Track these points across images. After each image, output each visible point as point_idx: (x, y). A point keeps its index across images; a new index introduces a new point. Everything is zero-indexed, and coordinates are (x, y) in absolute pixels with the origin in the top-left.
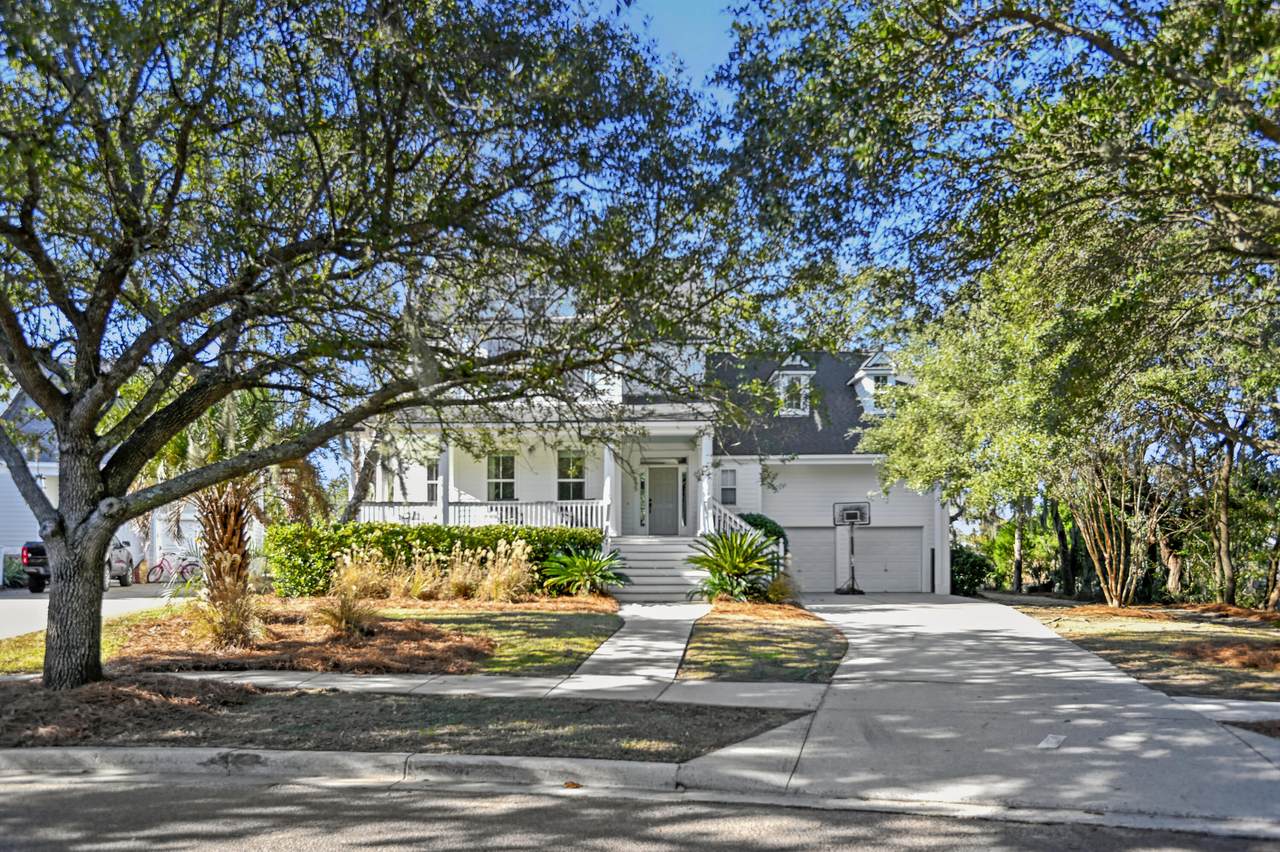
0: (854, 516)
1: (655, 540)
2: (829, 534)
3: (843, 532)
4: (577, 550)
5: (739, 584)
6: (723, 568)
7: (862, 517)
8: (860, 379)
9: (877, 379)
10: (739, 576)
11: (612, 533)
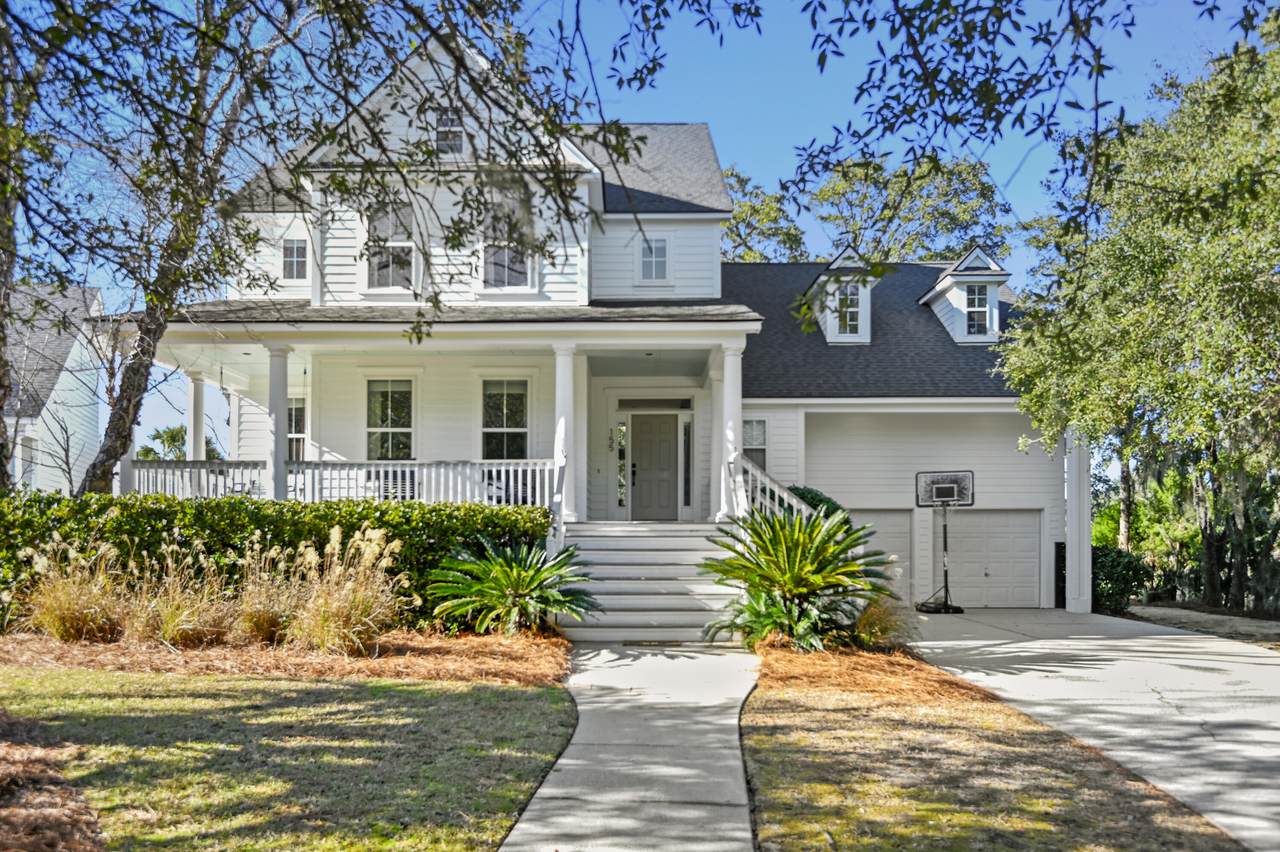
0: (948, 492)
1: (642, 528)
2: (902, 519)
3: (924, 517)
4: (495, 547)
5: (803, 613)
6: (772, 582)
7: (962, 493)
8: (943, 292)
9: (970, 291)
10: (803, 598)
11: (567, 514)
